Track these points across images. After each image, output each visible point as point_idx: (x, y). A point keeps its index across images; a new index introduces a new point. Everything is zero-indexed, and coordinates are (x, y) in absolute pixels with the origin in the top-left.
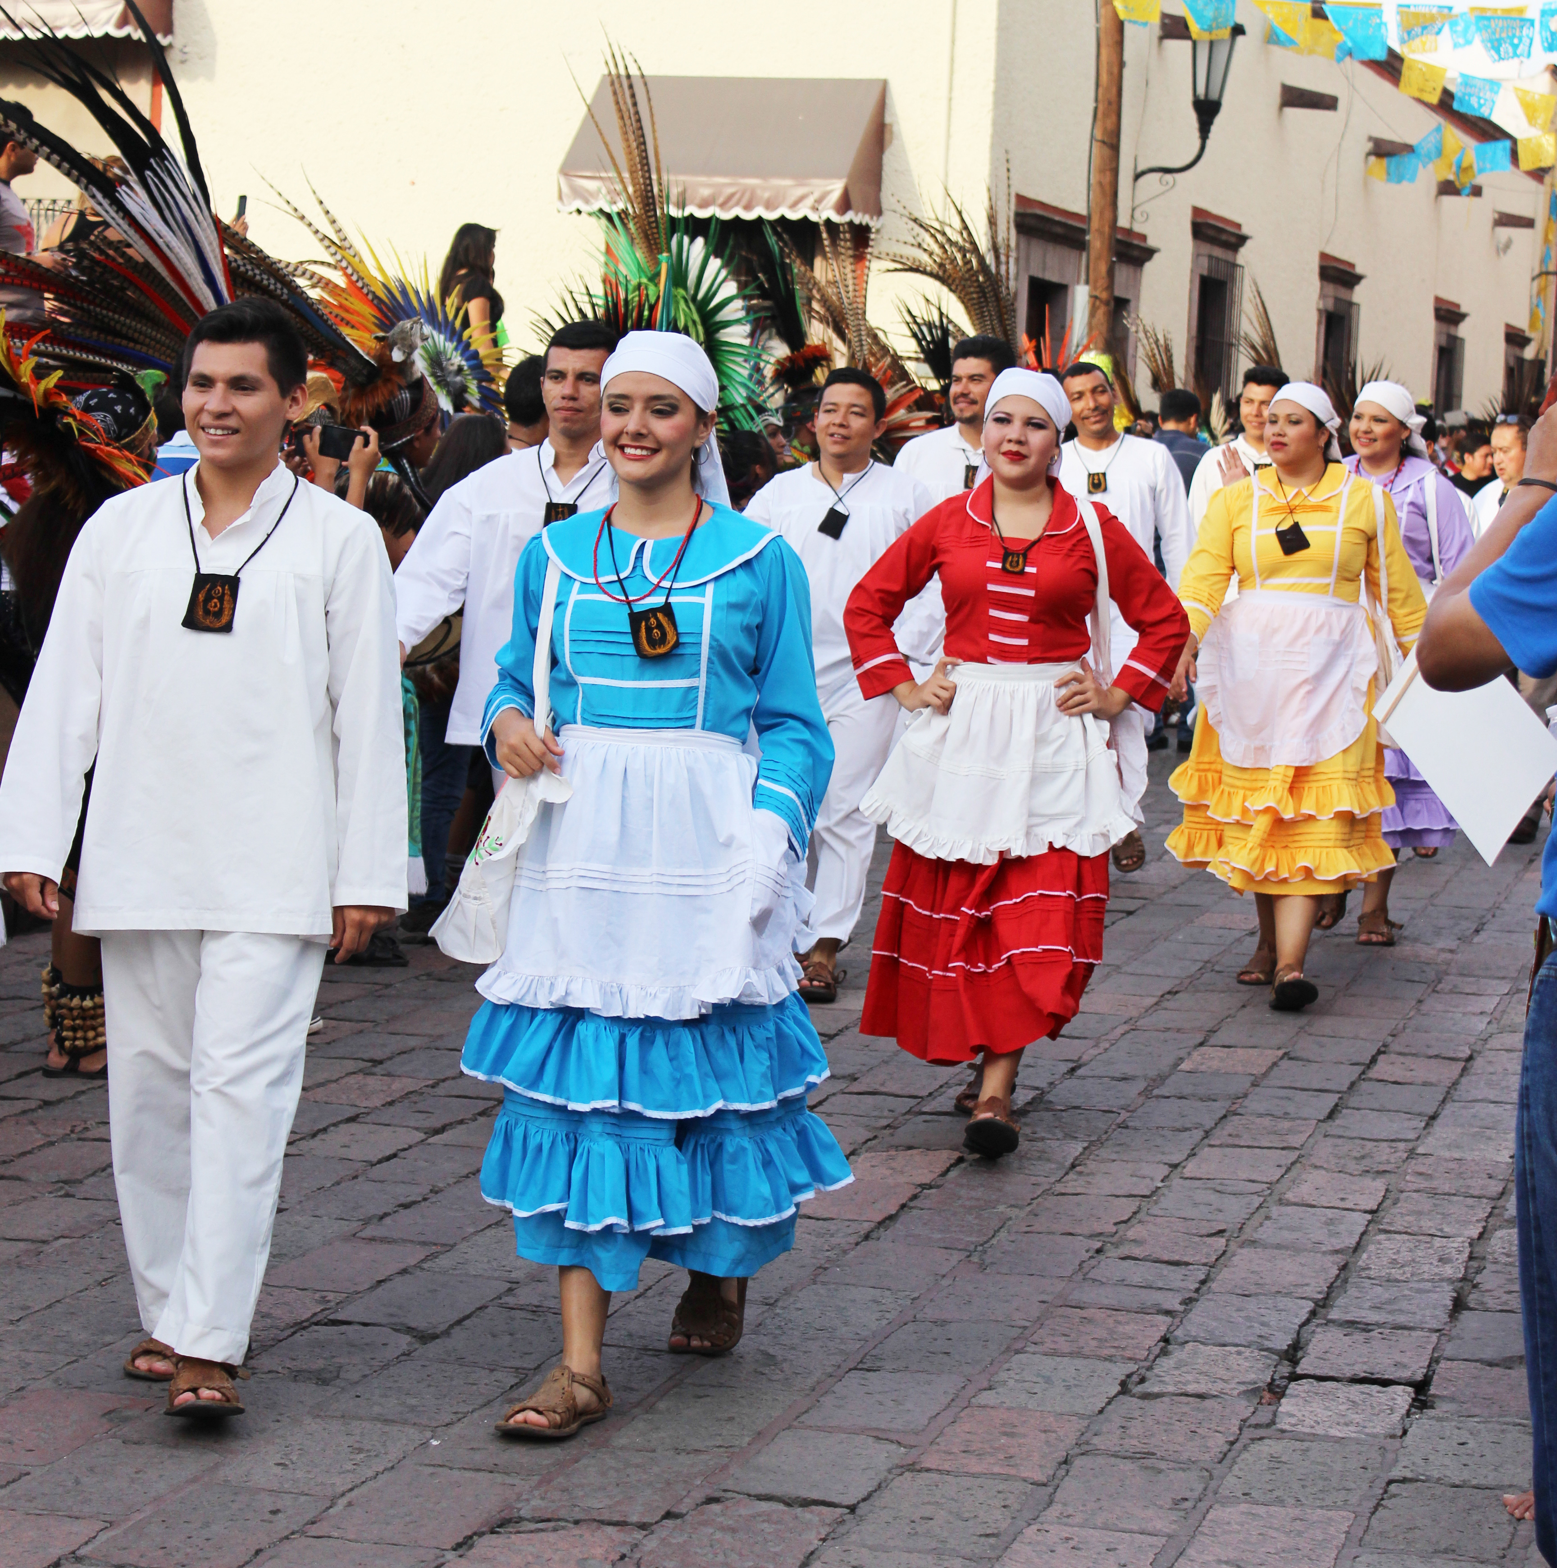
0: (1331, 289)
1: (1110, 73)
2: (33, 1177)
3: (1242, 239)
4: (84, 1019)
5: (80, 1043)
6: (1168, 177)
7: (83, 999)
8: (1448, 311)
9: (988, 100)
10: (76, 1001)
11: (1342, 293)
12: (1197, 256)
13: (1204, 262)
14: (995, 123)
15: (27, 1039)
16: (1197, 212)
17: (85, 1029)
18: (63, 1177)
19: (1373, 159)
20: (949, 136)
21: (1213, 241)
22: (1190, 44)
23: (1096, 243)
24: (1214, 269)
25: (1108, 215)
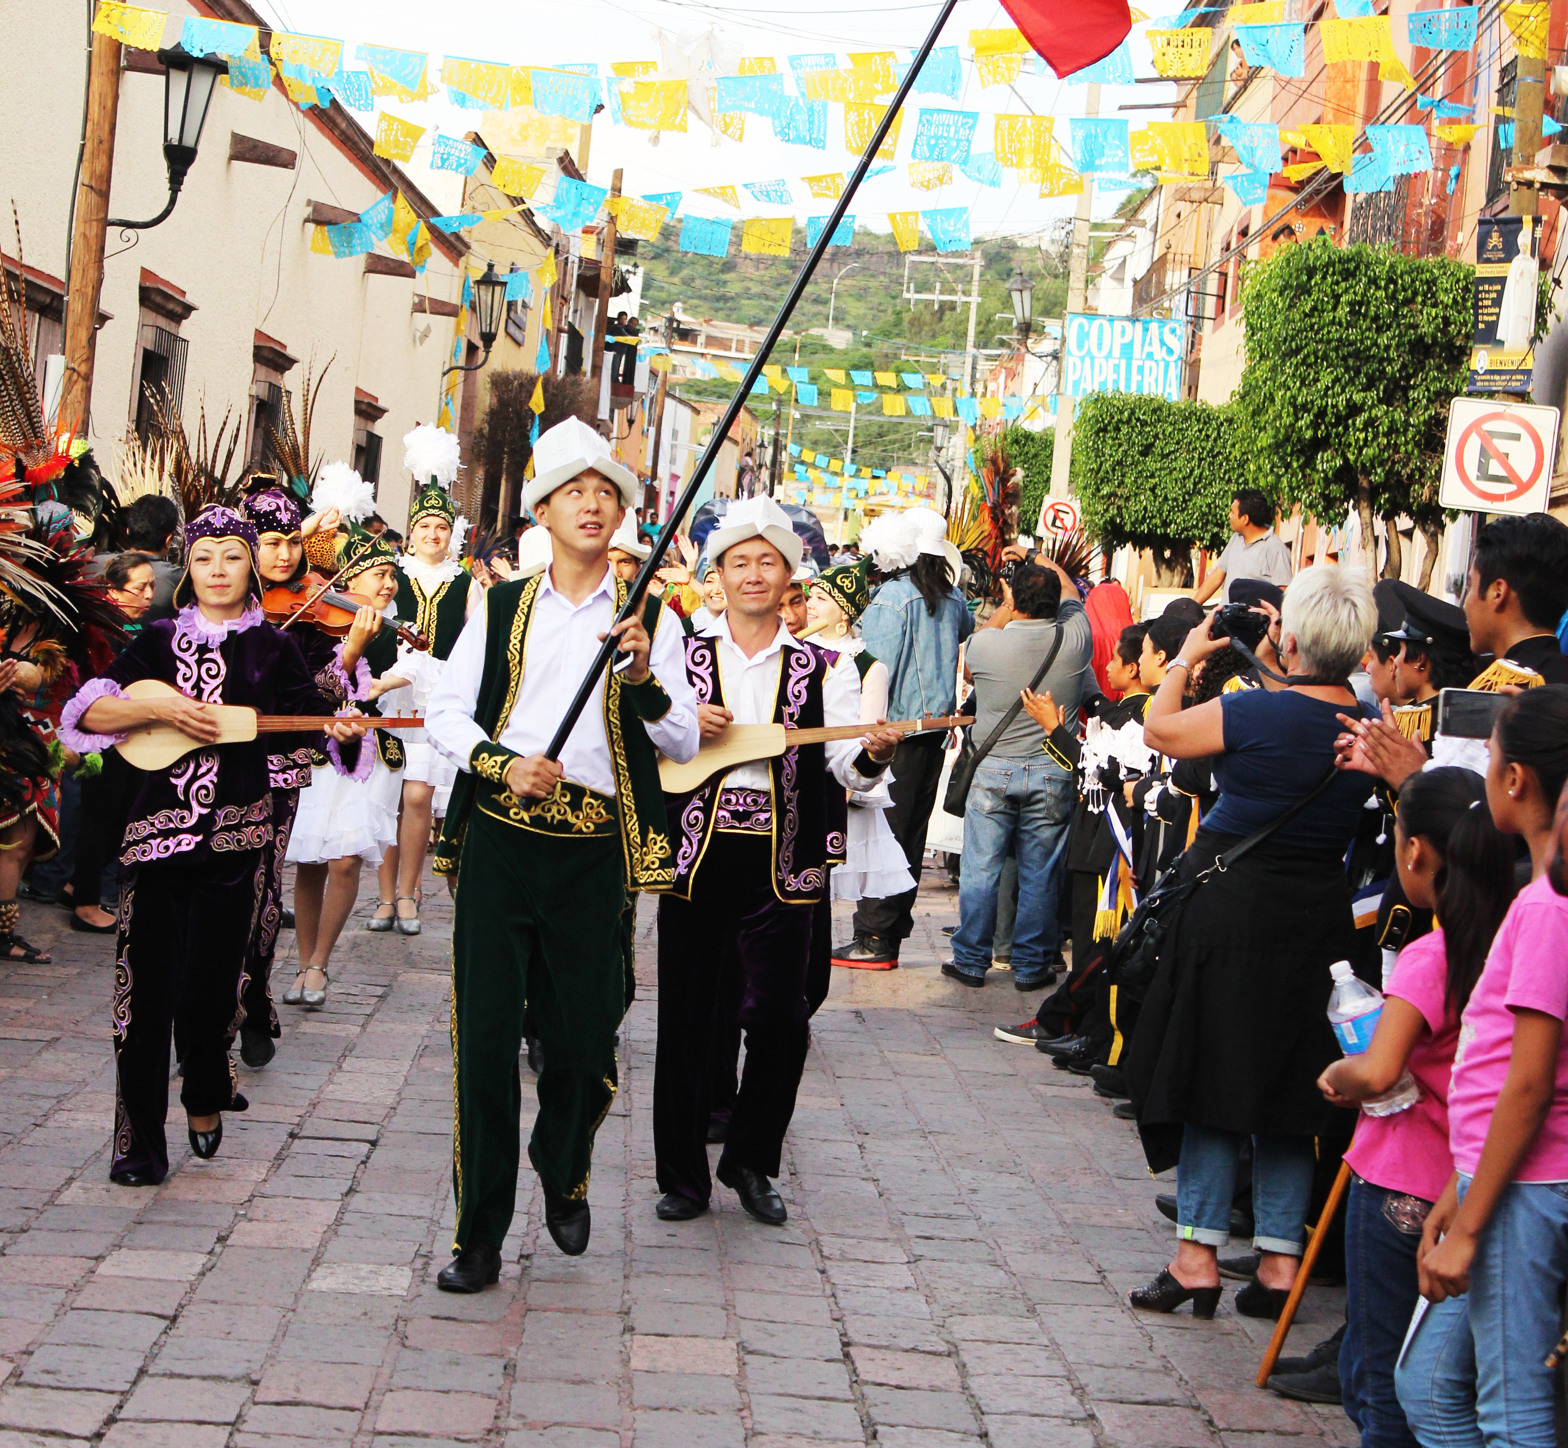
0: (263, 372)
1: (102, 106)
3: (189, 309)
6: (130, 232)
8: (370, 405)
11: (274, 377)
12: (143, 325)
13: (150, 334)
16: (146, 273)
19: (311, 226)
21: (159, 309)
22: (163, 78)
23: (75, 306)
24: (158, 342)
25: (92, 273)
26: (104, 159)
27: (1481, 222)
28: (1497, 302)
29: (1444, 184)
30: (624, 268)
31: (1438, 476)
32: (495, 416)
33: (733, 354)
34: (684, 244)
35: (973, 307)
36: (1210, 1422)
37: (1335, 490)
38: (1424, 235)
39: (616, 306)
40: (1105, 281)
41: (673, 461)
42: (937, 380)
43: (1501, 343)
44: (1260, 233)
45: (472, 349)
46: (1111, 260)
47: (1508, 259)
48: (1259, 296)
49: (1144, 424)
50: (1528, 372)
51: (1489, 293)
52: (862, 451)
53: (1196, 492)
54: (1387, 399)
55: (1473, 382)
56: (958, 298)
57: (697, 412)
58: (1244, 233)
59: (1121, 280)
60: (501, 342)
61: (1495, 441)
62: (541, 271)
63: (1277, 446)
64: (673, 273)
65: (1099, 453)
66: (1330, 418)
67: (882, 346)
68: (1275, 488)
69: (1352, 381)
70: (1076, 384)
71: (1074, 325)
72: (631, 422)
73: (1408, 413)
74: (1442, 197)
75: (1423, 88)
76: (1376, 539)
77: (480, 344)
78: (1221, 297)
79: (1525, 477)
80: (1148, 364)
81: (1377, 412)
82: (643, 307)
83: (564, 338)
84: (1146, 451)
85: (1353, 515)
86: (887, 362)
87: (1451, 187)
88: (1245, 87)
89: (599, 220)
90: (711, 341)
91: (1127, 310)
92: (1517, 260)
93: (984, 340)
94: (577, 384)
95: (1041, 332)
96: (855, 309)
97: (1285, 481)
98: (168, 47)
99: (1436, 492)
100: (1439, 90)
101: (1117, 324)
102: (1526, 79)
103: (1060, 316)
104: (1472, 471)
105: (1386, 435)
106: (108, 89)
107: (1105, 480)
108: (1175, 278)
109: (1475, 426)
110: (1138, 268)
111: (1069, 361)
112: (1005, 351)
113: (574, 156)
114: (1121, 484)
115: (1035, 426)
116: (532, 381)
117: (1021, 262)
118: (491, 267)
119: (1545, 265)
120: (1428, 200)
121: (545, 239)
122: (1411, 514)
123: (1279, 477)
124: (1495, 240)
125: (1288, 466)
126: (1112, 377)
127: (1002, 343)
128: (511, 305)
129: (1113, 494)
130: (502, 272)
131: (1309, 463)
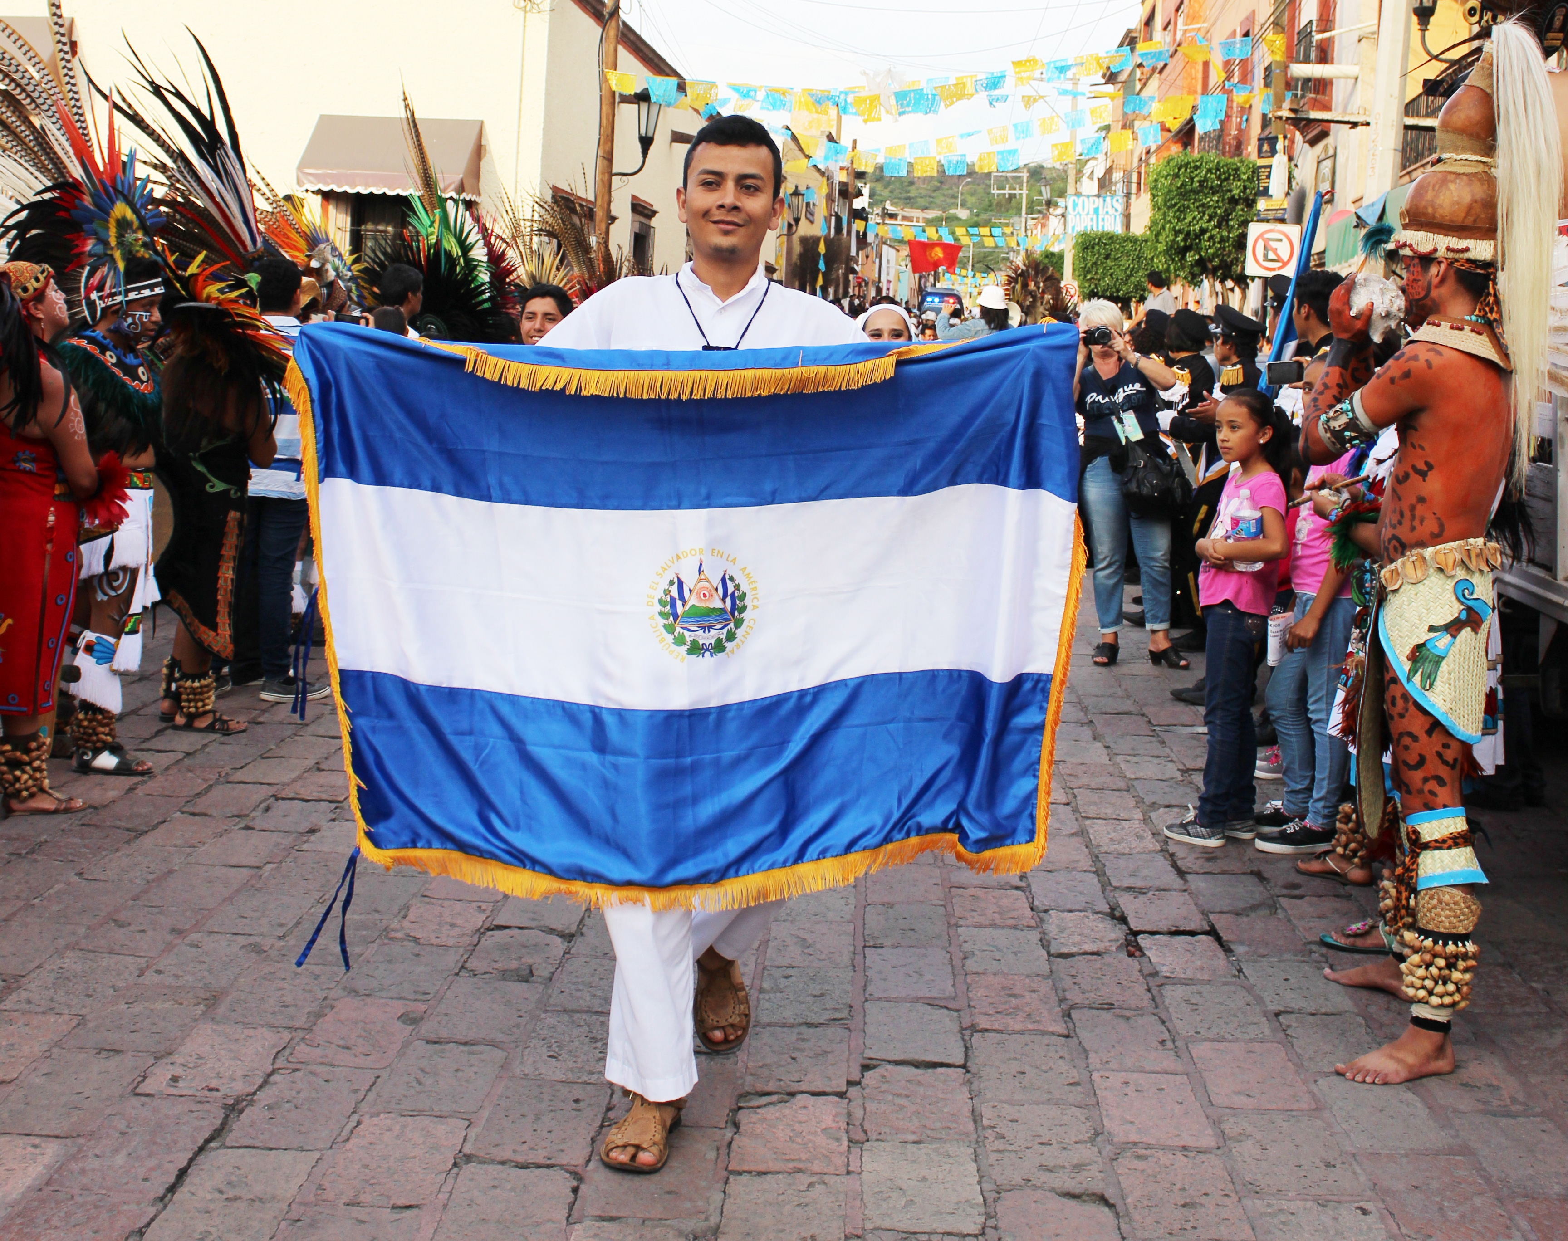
1: (608, 119)
2: (213, 811)
3: (654, 213)
4: (195, 694)
5: (192, 710)
6: (625, 178)
7: (193, 682)
9: (540, 133)
10: (189, 683)
12: (633, 221)
13: (637, 225)
14: (543, 146)
15: (145, 705)
16: (634, 197)
17: (196, 701)
18: (235, 813)
20: (518, 153)
21: (641, 214)
22: (636, 106)
23: (599, 213)
24: (640, 229)
25: (606, 197)
26: (609, 144)
27: (1259, 140)
28: (1268, 177)
29: (1240, 124)
30: (860, 185)
31: (1244, 261)
32: (802, 256)
33: (914, 224)
34: (887, 173)
35: (1024, 196)
36: (1150, 722)
37: (1196, 270)
38: (1232, 149)
39: (858, 204)
40: (1085, 179)
41: (888, 274)
42: (1008, 230)
43: (1271, 196)
44: (1155, 151)
45: (790, 226)
46: (1087, 171)
47: (1272, 156)
48: (1156, 181)
49: (1105, 244)
50: (1284, 209)
51: (1263, 173)
52: (977, 266)
53: (1131, 275)
54: (1219, 226)
55: (1259, 215)
56: (1017, 192)
57: (898, 251)
58: (1148, 152)
59: (1092, 179)
60: (803, 221)
61: (1271, 243)
62: (820, 188)
63: (1166, 252)
64: (886, 187)
65: (1085, 259)
66: (1192, 236)
67: (985, 216)
68: (1168, 270)
69: (1201, 218)
70: (1073, 228)
71: (1070, 200)
72: (867, 257)
73: (1229, 232)
74: (1240, 130)
75: (1228, 78)
76: (1217, 293)
77: (793, 223)
78: (1139, 184)
79: (1285, 259)
80: (1106, 217)
81: (1214, 232)
82: (870, 204)
83: (833, 219)
84: (1107, 257)
85: (1206, 282)
86: (986, 223)
87: (1244, 125)
88: (1145, 84)
89: (846, 164)
90: (904, 218)
91: (1096, 192)
92: (1277, 156)
93: (1030, 210)
94: (839, 240)
95: (1056, 205)
96: (971, 200)
97: (1172, 267)
98: (638, 91)
99: (1243, 268)
100: (1236, 79)
101: (1091, 199)
102: (1276, 71)
103: (1065, 197)
104: (1260, 257)
105: (1219, 243)
106: (610, 111)
107: (1089, 272)
108: (1117, 176)
109: (1261, 236)
110: (1100, 173)
111: (1069, 217)
112: (1041, 216)
113: (834, 134)
114: (1096, 273)
115: (1055, 249)
116: (818, 239)
117: (1048, 175)
118: (797, 187)
119: (1290, 159)
120: (1234, 132)
121: (822, 174)
122: (1233, 280)
123: (1169, 265)
124: (1266, 147)
125: (1173, 260)
126: (1090, 223)
127: (1040, 212)
128: (808, 204)
129: (1092, 278)
130: (802, 189)
131: (1183, 257)
